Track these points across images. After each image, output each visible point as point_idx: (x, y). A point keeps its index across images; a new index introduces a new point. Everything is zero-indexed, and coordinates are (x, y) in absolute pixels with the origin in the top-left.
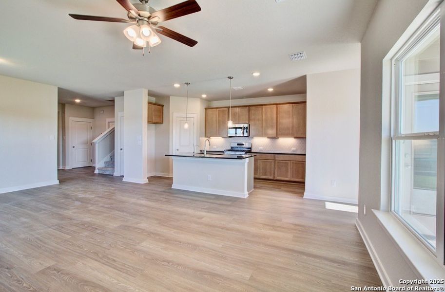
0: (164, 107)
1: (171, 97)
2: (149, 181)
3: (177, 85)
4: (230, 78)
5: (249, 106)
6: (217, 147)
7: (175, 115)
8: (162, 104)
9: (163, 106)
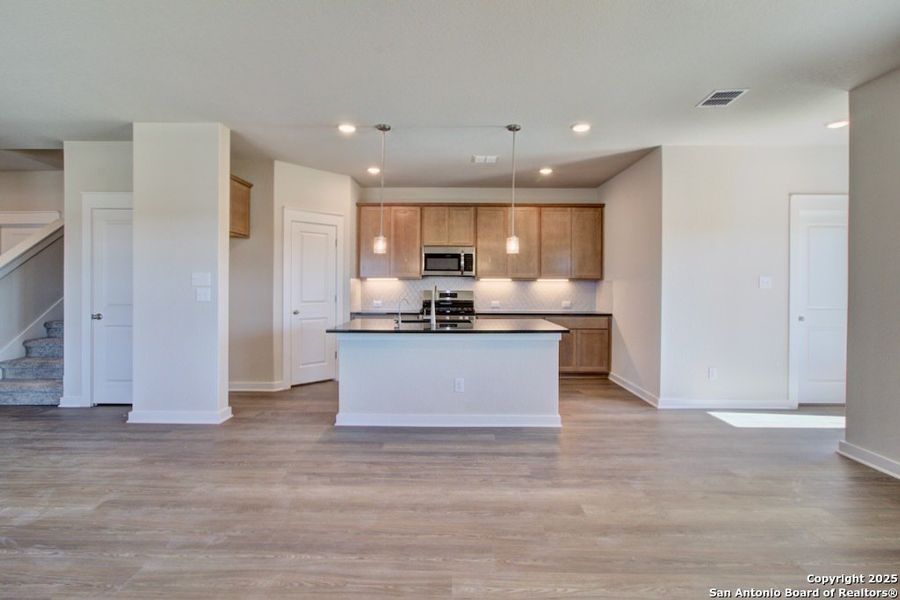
0: (252, 190)
1: (277, 163)
2: (233, 412)
3: (347, 129)
4: (512, 128)
5: (476, 206)
6: (383, 304)
7: (290, 214)
8: (248, 180)
9: (250, 186)
